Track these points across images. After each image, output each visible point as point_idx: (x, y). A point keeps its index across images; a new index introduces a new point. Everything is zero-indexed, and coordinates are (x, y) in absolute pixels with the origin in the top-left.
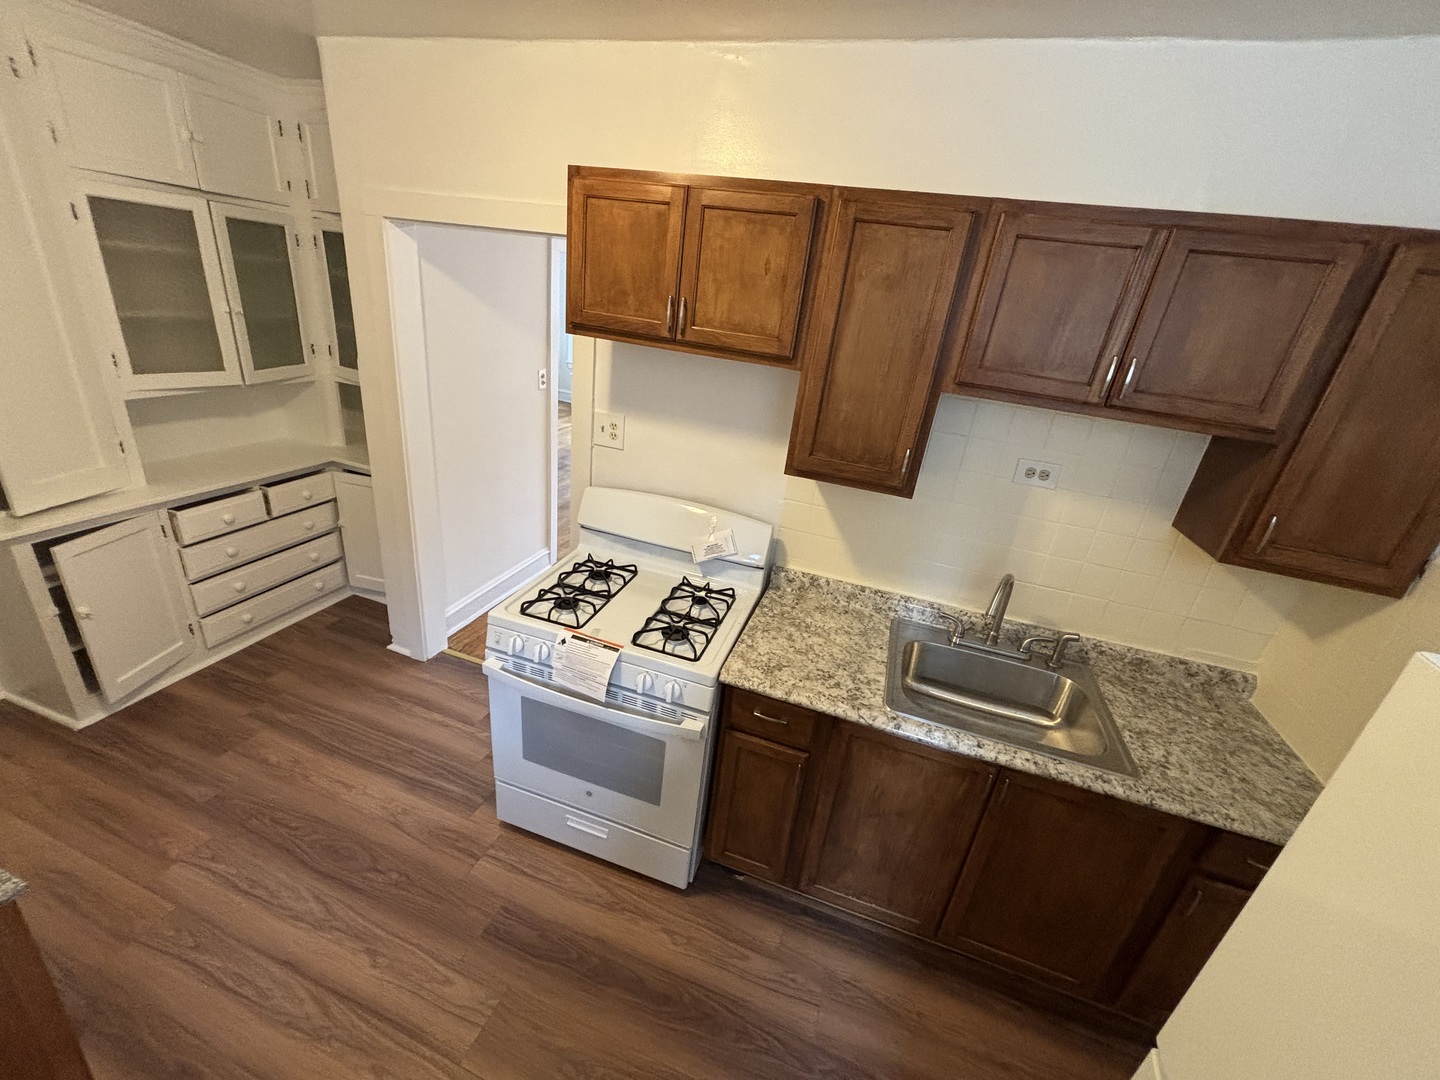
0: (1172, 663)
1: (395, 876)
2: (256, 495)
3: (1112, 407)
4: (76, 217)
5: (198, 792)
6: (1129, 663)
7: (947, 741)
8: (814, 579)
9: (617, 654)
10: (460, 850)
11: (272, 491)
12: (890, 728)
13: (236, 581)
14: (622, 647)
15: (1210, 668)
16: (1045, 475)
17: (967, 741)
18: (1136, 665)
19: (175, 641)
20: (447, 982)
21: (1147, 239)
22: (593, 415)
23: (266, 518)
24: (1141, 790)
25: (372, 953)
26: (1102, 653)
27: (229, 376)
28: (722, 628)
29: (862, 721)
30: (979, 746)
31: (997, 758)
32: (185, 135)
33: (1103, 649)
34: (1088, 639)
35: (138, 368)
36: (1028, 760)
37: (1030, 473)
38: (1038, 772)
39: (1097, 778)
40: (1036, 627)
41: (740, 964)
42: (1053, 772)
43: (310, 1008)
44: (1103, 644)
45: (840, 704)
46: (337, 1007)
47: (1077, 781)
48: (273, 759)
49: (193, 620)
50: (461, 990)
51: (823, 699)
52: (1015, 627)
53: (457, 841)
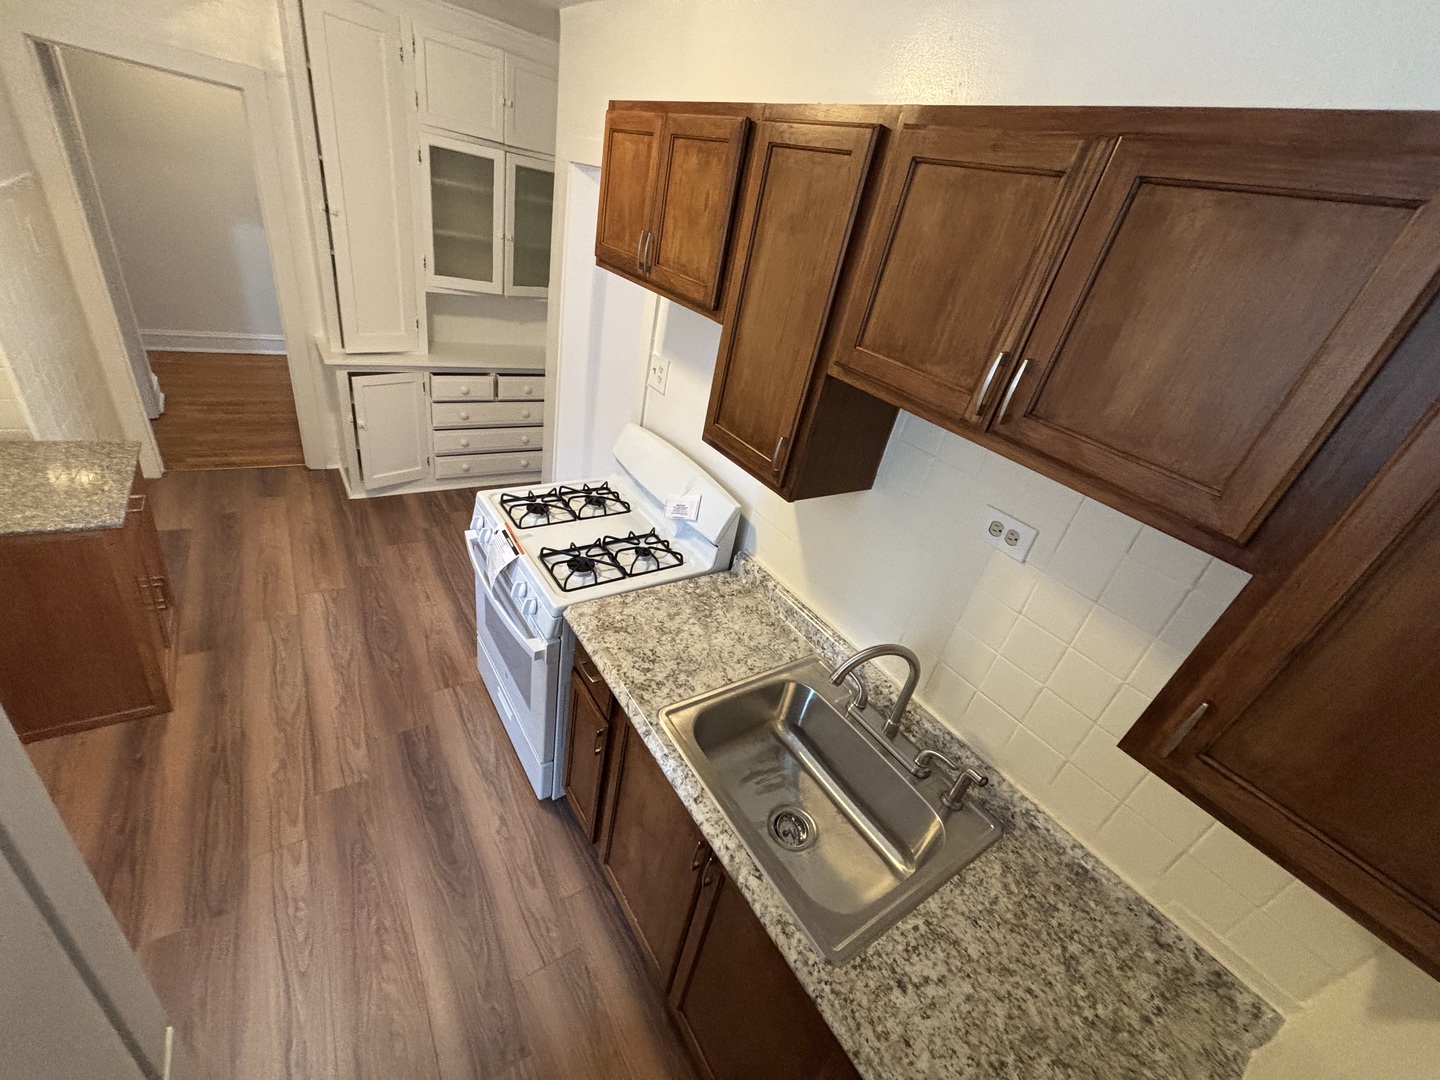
0: (1135, 905)
1: (396, 666)
2: (490, 379)
3: (996, 433)
4: (420, 160)
5: (362, 559)
6: (1067, 865)
7: (675, 775)
8: (766, 578)
9: (515, 557)
10: (443, 673)
11: (500, 378)
12: (641, 730)
13: (463, 437)
14: (523, 553)
15: (1199, 953)
16: (1013, 538)
17: (689, 787)
18: (1077, 874)
19: (416, 465)
20: (357, 745)
21: (1073, 158)
22: (651, 356)
23: (492, 398)
24: (815, 973)
25: (343, 700)
26: (1033, 827)
27: (493, 287)
28: (628, 579)
29: (626, 709)
30: (695, 800)
31: (702, 824)
32: (501, 101)
33: (1036, 823)
34: (1023, 798)
35: (439, 271)
36: (727, 848)
37: (996, 529)
38: (728, 868)
39: (779, 922)
40: (962, 746)
41: (524, 881)
42: (741, 880)
43: (292, 708)
44: (1040, 816)
45: (622, 684)
46: (302, 718)
47: (757, 908)
48: (410, 561)
49: (431, 456)
50: (359, 756)
51: (614, 671)
52: (937, 732)
53: (448, 668)
